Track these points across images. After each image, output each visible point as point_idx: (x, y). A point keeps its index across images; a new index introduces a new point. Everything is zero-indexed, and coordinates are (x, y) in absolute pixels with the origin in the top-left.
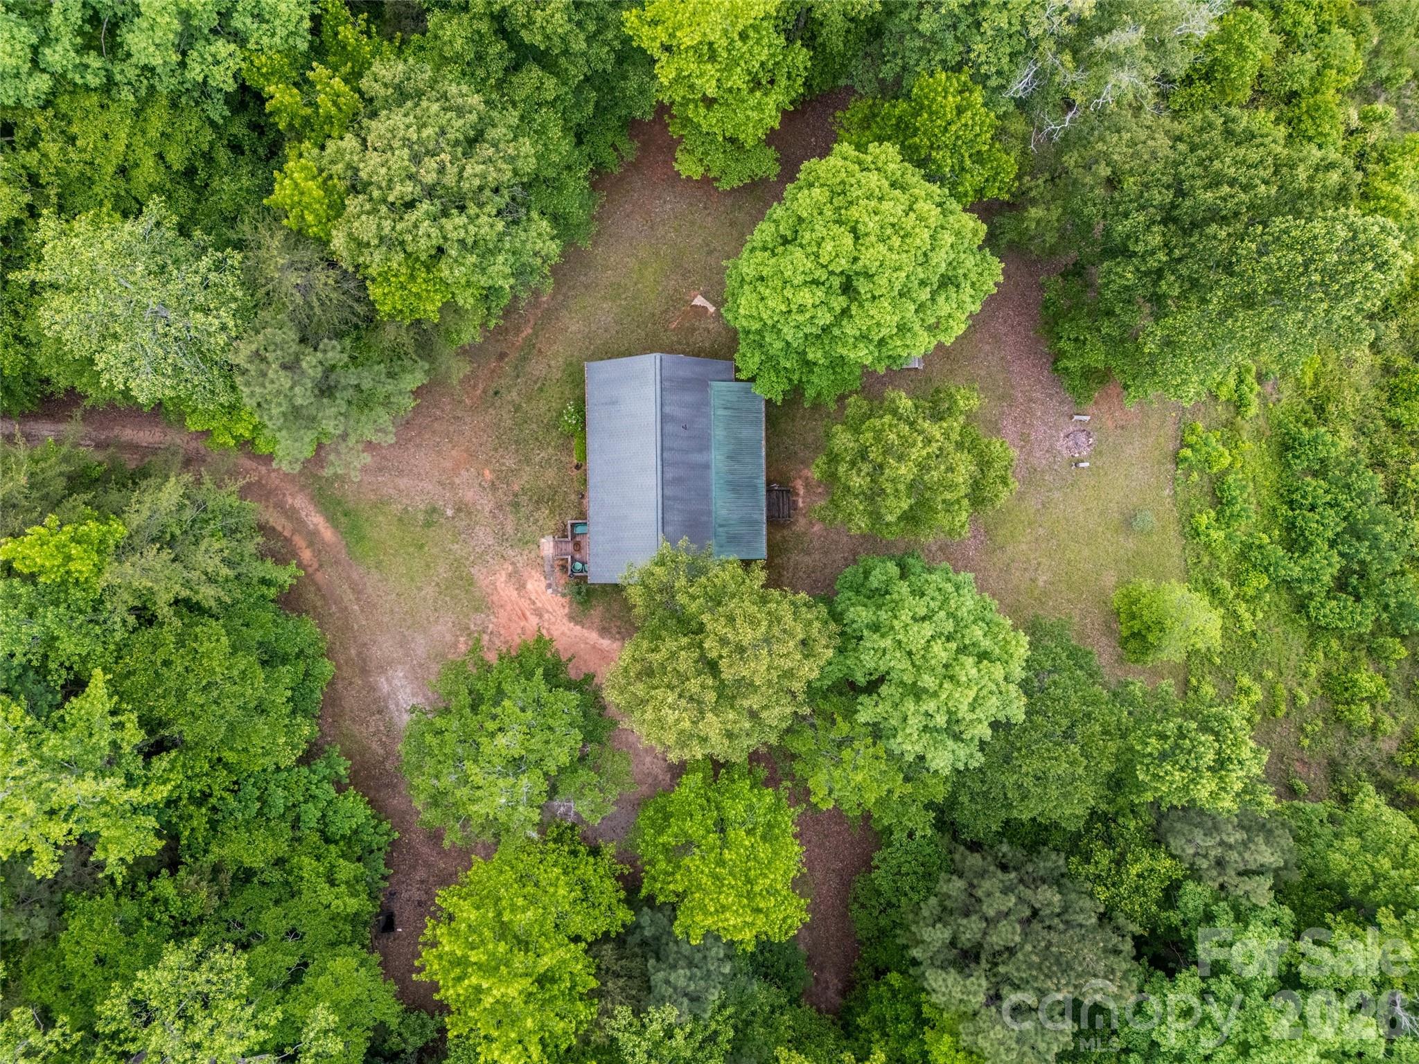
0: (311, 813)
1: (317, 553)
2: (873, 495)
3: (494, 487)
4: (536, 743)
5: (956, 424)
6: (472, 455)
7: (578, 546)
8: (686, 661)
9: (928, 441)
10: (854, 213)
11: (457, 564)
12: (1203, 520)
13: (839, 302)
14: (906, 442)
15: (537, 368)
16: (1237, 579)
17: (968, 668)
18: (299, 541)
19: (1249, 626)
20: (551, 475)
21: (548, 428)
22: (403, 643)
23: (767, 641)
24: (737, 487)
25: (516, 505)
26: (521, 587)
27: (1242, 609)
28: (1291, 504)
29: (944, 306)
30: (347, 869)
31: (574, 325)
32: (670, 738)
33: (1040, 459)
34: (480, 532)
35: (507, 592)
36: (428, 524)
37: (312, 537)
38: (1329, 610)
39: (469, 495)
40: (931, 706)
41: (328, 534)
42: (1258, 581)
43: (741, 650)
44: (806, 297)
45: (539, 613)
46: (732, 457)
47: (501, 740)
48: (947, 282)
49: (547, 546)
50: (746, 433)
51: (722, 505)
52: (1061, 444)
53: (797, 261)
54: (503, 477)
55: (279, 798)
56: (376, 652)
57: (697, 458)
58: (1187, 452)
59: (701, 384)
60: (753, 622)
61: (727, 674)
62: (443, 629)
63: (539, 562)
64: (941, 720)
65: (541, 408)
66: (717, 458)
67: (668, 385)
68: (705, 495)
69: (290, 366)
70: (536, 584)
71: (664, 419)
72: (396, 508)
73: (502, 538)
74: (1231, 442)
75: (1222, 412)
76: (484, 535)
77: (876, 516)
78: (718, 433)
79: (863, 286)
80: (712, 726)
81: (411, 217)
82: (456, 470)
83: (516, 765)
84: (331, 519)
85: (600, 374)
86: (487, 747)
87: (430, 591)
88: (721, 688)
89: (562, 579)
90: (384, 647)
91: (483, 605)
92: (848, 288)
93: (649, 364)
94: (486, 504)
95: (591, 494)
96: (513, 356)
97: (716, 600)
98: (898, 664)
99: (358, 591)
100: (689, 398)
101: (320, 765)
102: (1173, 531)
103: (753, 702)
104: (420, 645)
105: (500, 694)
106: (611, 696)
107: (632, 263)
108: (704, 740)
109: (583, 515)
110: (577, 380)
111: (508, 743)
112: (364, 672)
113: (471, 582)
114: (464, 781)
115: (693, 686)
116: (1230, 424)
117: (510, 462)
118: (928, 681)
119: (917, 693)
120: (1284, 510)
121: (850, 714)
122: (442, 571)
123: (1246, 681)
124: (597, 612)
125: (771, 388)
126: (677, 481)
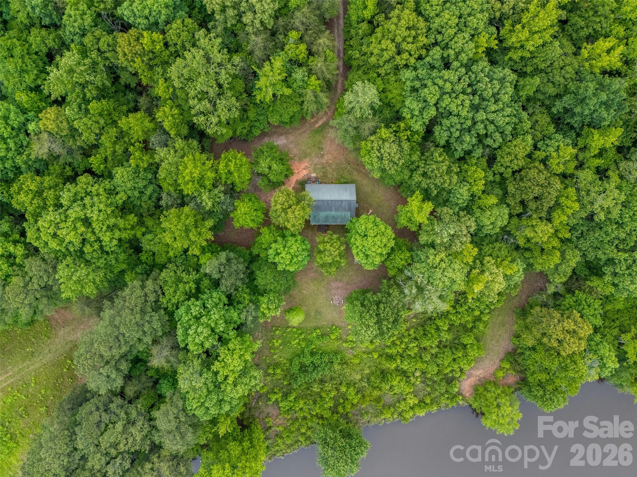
0: (257, 124)
1: (313, 123)
2: (324, 242)
3: (327, 163)
4: (274, 172)
5: (338, 259)
6: (335, 158)
7: (314, 182)
8: (291, 202)
9: (334, 252)
10: (379, 236)
11: (310, 154)
12: (318, 331)
13: (362, 234)
14: (334, 248)
15: (355, 173)
16: (304, 340)
17: (289, 257)
18: (315, 119)
19: (293, 343)
20: (330, 176)
21: (341, 175)
22: (292, 142)
23: (295, 217)
24: (327, 218)
25: (323, 168)
26: (304, 169)
27: (297, 341)
28: (322, 354)
29: (361, 255)
30: (245, 131)
31: (365, 182)
32: (276, 199)
33: (333, 292)
34: (317, 160)
35: (303, 166)
36: (319, 148)
37: (316, 122)
38: (296, 362)
39: (326, 157)
40: (282, 249)
41: (317, 125)
42: (303, 344)
43: (294, 212)
44: (363, 227)
45: (298, 173)
46: (333, 217)
47: (275, 165)
48: (367, 256)
49: (314, 175)
50: (339, 220)
51: (323, 214)
52: (336, 297)
53: (370, 225)
54: (330, 165)
55: (261, 118)
56: (290, 136)
57: (333, 209)
58: (334, 327)
59: (350, 210)
60: (299, 214)
61: (288, 210)
62: (295, 151)
63: (310, 173)
64: (279, 251)
65: (346, 174)
66: (333, 213)
67: (349, 202)
68: (325, 210)
69: (350, 125)
70: (305, 172)
71: (342, 201)
72: (323, 141)
73: (316, 165)
74: (337, 339)
75: (344, 337)
76: (316, 160)
77: (320, 243)
78: (339, 214)
79: (364, 238)
80: (279, 207)
81: (377, 152)
82: (331, 154)
83: (270, 168)
84: (320, 126)
85: (353, 187)
86: (273, 162)
87: (304, 148)
88: (286, 209)
89: (306, 178)
90: (291, 138)
91: (300, 160)
92: (366, 235)
93: (354, 198)
94: (324, 161)
95: (325, 185)
96: (358, 168)
97: (303, 208)
98: (289, 244)
99: (304, 132)
100: (347, 207)
101: (268, 126)
102: (315, 324)
103: (283, 215)
104: (292, 146)
105: (283, 165)
106: (283, 188)
107: (380, 195)
108: (275, 205)
109: (321, 183)
110: (352, 182)
111: (274, 166)
112: (286, 133)
113: (306, 157)
114: (266, 158)
115: (286, 204)
116: (341, 339)
117: (333, 166)
118: (286, 249)
119: (285, 247)
120: (320, 352)
121: (279, 236)
122: (308, 151)
123: (280, 341)
124: (298, 186)
125: (348, 225)
126: (328, 204)
